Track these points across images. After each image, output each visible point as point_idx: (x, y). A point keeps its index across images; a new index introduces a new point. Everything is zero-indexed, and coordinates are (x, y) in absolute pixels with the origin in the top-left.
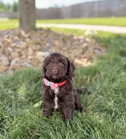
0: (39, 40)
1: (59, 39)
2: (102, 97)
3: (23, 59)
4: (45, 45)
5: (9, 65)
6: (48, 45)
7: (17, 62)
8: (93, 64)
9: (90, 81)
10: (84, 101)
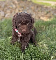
0: (23, 5)
1: (35, 6)
2: (49, 38)
3: (12, 14)
4: (26, 8)
5: (4, 16)
6: (28, 8)
7: (8, 15)
8: (50, 20)
9: (45, 29)
10: (38, 39)
